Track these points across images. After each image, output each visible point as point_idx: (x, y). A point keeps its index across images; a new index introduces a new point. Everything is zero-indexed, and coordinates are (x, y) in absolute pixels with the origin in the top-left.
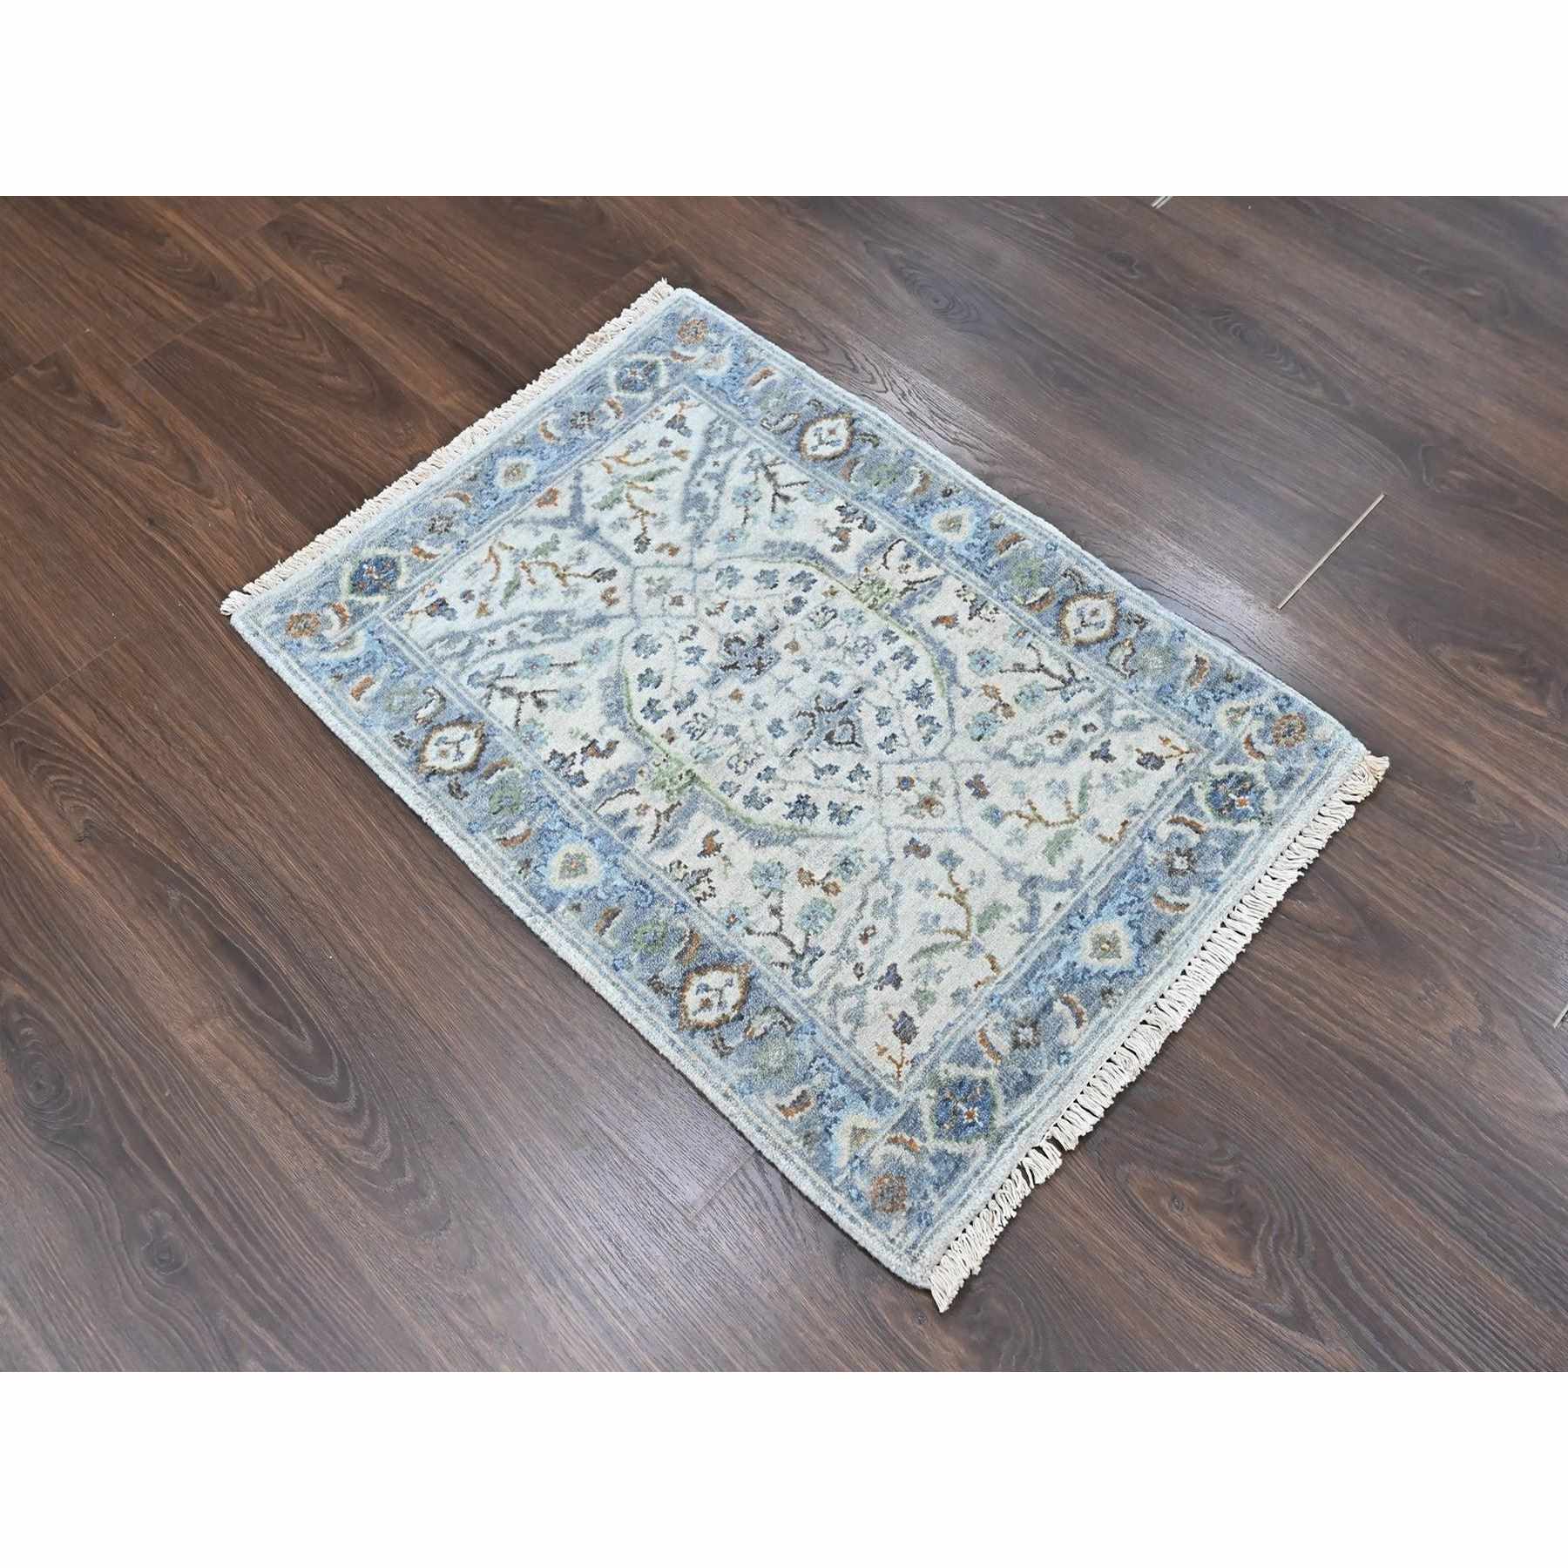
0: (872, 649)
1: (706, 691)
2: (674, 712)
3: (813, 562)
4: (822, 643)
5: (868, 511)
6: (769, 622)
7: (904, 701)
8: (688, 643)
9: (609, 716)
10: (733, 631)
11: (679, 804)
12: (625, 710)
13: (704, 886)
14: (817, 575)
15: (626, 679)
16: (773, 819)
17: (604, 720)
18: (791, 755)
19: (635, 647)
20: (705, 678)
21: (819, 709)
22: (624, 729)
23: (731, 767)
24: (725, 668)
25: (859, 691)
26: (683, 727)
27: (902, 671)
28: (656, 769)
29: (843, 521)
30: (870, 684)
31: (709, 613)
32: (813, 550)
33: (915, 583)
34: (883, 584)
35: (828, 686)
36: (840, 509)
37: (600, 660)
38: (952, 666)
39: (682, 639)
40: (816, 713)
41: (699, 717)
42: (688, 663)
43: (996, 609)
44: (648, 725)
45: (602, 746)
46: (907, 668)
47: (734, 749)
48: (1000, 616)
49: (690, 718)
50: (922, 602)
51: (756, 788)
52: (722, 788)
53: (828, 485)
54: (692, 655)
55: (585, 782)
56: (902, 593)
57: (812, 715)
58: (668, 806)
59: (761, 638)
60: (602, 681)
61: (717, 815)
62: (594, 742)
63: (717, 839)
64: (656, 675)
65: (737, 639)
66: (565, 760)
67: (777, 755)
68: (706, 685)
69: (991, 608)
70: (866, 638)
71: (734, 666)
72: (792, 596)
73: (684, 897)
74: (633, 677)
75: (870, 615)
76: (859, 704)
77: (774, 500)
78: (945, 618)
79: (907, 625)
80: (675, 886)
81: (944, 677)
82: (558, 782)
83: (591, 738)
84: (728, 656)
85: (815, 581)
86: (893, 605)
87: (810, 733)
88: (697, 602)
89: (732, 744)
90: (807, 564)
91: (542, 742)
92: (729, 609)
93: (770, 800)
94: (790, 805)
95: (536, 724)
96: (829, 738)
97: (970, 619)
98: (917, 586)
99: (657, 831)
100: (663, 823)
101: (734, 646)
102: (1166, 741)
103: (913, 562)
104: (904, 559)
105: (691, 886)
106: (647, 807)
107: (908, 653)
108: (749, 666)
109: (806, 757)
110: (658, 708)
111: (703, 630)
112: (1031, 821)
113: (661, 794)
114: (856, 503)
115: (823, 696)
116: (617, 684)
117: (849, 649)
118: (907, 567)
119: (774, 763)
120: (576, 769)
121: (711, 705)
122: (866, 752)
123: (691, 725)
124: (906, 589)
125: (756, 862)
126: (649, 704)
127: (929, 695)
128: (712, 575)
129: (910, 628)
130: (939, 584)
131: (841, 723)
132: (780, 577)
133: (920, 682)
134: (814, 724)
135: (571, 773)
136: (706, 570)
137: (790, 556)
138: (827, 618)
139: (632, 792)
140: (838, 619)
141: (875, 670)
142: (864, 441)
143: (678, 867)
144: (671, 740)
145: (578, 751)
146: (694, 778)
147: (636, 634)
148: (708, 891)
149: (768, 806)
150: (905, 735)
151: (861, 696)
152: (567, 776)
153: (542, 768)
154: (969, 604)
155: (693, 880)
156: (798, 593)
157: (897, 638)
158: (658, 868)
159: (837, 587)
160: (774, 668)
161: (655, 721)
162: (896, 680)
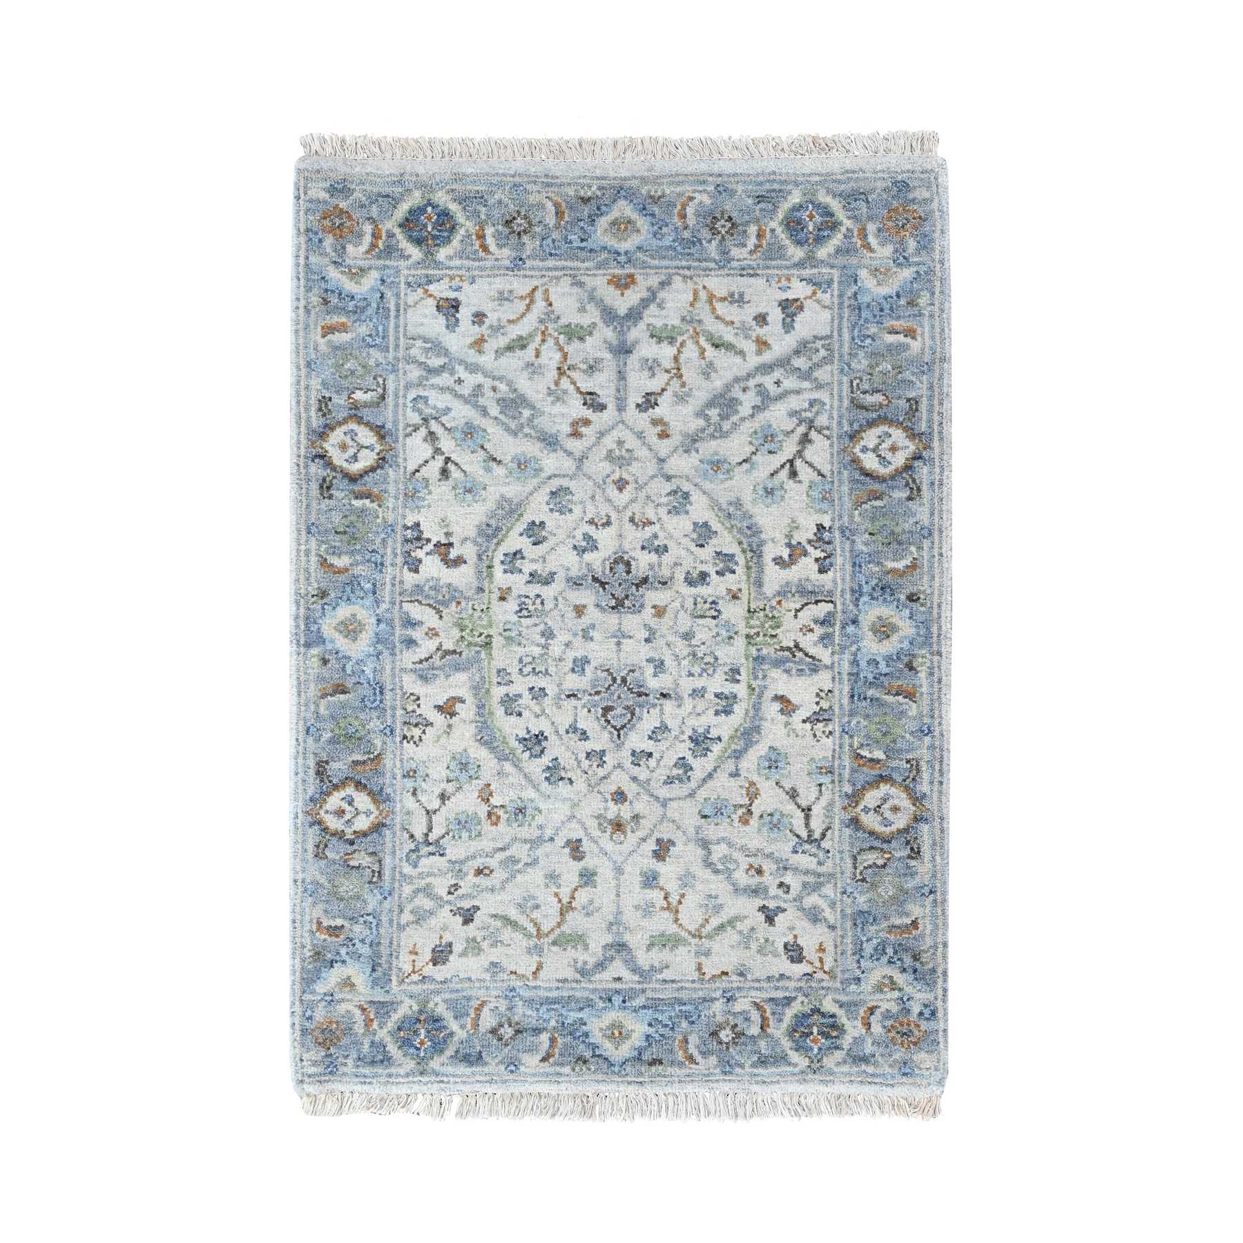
0: (710, 672)
1: (563, 585)
2: (527, 577)
3: (749, 555)
4: (682, 630)
5: (839, 551)
6: (665, 572)
7: (685, 737)
8: (591, 530)
9: (481, 533)
10: (633, 554)
11: (460, 654)
12: (495, 541)
13: (416, 732)
14: (740, 570)
15: (521, 515)
16: (507, 730)
17: (472, 533)
18: (569, 696)
19: (552, 493)
20: (574, 573)
21: (624, 680)
22: (480, 557)
23: (521, 661)
24: (595, 579)
25: (664, 695)
26: (520, 596)
27: (712, 712)
28: (470, 611)
29: (809, 542)
30: (679, 698)
31: (632, 520)
32: (762, 544)
33: (801, 650)
34: (779, 627)
35: (650, 670)
36: (820, 527)
37: (519, 478)
38: (749, 744)
39: (591, 522)
40: (619, 681)
41: (539, 601)
42: (575, 547)
43: (831, 733)
44: (498, 570)
45: (453, 554)
46: (717, 713)
47: (537, 651)
48: (829, 742)
49: (532, 595)
50: (787, 671)
51: (520, 696)
52: (499, 671)
53: (836, 497)
54: (584, 544)
55: (416, 571)
56: (782, 649)
57: (614, 680)
58: (451, 648)
59: (645, 580)
60: (502, 496)
61: (476, 689)
62: (451, 545)
63: (458, 707)
64: (544, 533)
65: (628, 564)
66: (418, 539)
67: (559, 685)
68: (568, 580)
69: (830, 728)
70: (716, 659)
71: (603, 584)
72: (704, 568)
73: (398, 725)
74: (527, 518)
75: (740, 642)
76: (654, 706)
77: (782, 466)
78: (789, 701)
79: (756, 678)
80: (399, 712)
81: (733, 747)
82: (399, 551)
83: (452, 540)
84: (607, 571)
85: (733, 572)
86: (764, 652)
87: (598, 693)
88: (633, 501)
89: (538, 645)
90: (744, 551)
91: (418, 507)
92: (649, 531)
93: (520, 714)
94: (528, 732)
95: (427, 486)
96: (607, 710)
97: (804, 721)
98: (799, 655)
99: (427, 660)
100: (436, 657)
101: (621, 568)
102: (821, 949)
103: (819, 631)
104: (816, 622)
105: (409, 723)
106: (437, 635)
107: (731, 701)
108: (613, 595)
109: (576, 708)
110: (518, 563)
111: (611, 531)
112: (668, 908)
113: (456, 633)
114: (837, 534)
115: (636, 674)
116: (512, 511)
117: (694, 655)
118: (811, 630)
119: (551, 690)
120: (420, 554)
121: (556, 599)
122: (619, 747)
123: (527, 601)
124: (789, 649)
125: (465, 750)
126: (515, 554)
127: (708, 749)
128: (668, 487)
129: (754, 684)
130: (815, 670)
131: (627, 708)
132: (714, 541)
133: (714, 733)
134: (608, 689)
135: (413, 554)
136: (668, 478)
137: (740, 531)
138: (708, 613)
139: (439, 612)
140: (714, 622)
141: (694, 691)
142: (907, 484)
143: (414, 701)
144: (502, 599)
145: (434, 541)
146: (488, 645)
147: (565, 482)
148: (416, 738)
149: (513, 719)
150: (658, 761)
151: (663, 701)
152: (408, 553)
153: (399, 528)
154: (817, 709)
155: (414, 721)
156: (711, 570)
157: (738, 681)
158: (402, 688)
159: (744, 596)
160: (630, 616)
161: (505, 571)
162: (699, 714)
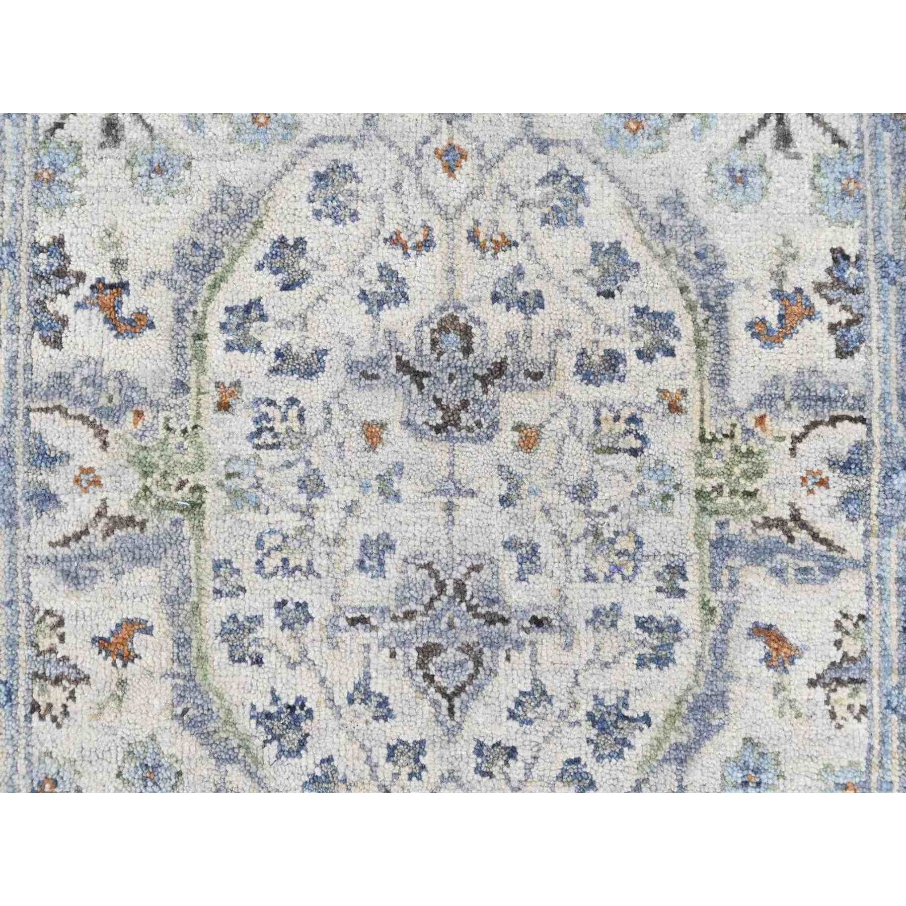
0: (628, 571)
1: (341, 378)
2: (270, 360)
3: (702, 315)
4: (573, 480)
5: (875, 309)
6: (538, 352)
7: (581, 714)
8: (394, 258)
9: (182, 263)
10: (476, 311)
11: (143, 525)
12: (209, 280)
13: (57, 696)
14: (684, 348)
15: (258, 224)
16: (234, 694)
17: (165, 262)
18: (353, 622)
19: (319, 176)
20: (362, 351)
21: (460, 588)
22: (179, 313)
23: (259, 543)
24: (403, 366)
25: (539, 623)
26: (257, 401)
27: (631, 659)
28: (162, 433)
29: (818, 287)
30: (568, 629)
31: (473, 237)
32: (725, 291)
33: (803, 525)
34: (760, 475)
35: (510, 565)
36: (839, 255)
37: (254, 144)
38: (704, 732)
39: (395, 240)
40: (450, 590)
41: (293, 412)
42: (364, 295)
43: (863, 710)
44: (216, 341)
45: (128, 307)
46: (641, 662)
47: (290, 522)
48: (860, 729)
49: (280, 399)
50: (778, 572)
51: (257, 620)
52: (217, 566)
53: (869, 189)
54: (381, 288)
55: (57, 344)
56: (768, 524)
57: (441, 588)
58: (125, 512)
59: (500, 369)
60: (223, 183)
61: (172, 602)
62: (123, 286)
63: (139, 641)
64: (303, 264)
65: (466, 333)
66: (61, 273)
67: (336, 596)
68: (351, 367)
69: (863, 699)
70: (640, 543)
71: (418, 377)
72: (614, 343)
73: (23, 681)
74: (272, 230)
76: (520, 645)
77: (763, 122)
78: (781, 639)
80: (24, 652)
81: (674, 737)
82: (23, 300)
83: (126, 276)
84: (426, 348)
85: (671, 353)
86: (733, 529)
87: (409, 615)
88: (475, 194)
89: (293, 509)
90: (691, 308)
91: (59, 204)
92: (506, 261)
93: (258, 661)
94: (275, 700)
96: (428, 652)
97: (812, 683)
98: (801, 536)
99: (77, 537)
100: (96, 532)
101: (453, 341)
103: (839, 484)
105: (43, 677)
106: (97, 482)
107: (668, 636)
108: (438, 402)
109: (367, 648)
110: (254, 329)
111: (433, 260)
113: (133, 479)
115: (484, 575)
116: (241, 216)
117: (597, 534)
118: (823, 484)
119: (319, 609)
120: (63, 306)
121: (328, 409)
122: (452, 734)
123: (271, 411)
124: (780, 523)
125: (153, 738)
126: (248, 309)
127: (624, 742)
128: (543, 165)
129: (713, 599)
130: (832, 571)
131: (466, 649)
133: (635, 707)
134: (429, 606)
135: (50, 307)
136: (543, 145)
137: (683, 262)
138: (622, 443)
139: (100, 433)
140: (634, 462)
141: (597, 612)
143: (53, 627)
144: (224, 406)
145: (91, 280)
146: (195, 507)
147: (343, 154)
148: (58, 710)
149: (246, 670)
150: (528, 767)
151: (536, 634)
152: (42, 304)
153: (23, 250)
154: (837, 655)
155: (52, 671)
156: (628, 348)
157: (682, 593)
158: (29, 599)
159: (693, 407)
160: (471, 447)
161: (229, 347)
162: (605, 665)
